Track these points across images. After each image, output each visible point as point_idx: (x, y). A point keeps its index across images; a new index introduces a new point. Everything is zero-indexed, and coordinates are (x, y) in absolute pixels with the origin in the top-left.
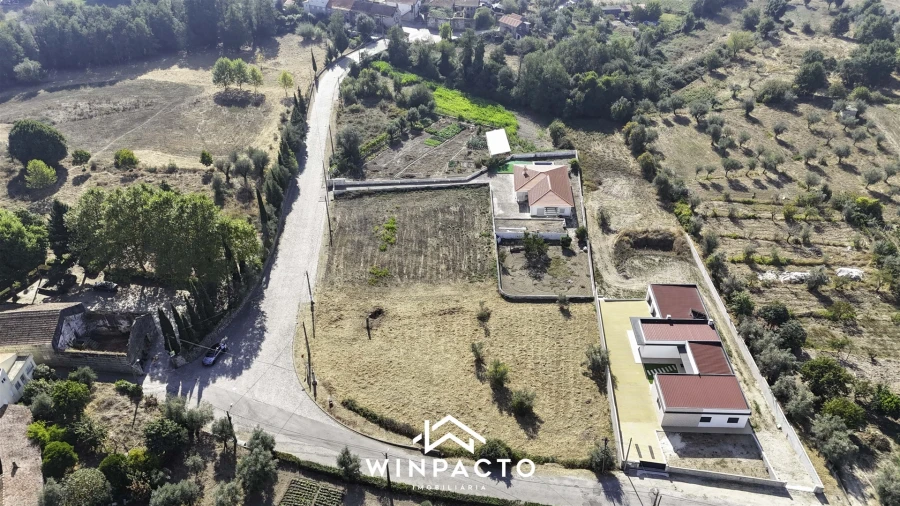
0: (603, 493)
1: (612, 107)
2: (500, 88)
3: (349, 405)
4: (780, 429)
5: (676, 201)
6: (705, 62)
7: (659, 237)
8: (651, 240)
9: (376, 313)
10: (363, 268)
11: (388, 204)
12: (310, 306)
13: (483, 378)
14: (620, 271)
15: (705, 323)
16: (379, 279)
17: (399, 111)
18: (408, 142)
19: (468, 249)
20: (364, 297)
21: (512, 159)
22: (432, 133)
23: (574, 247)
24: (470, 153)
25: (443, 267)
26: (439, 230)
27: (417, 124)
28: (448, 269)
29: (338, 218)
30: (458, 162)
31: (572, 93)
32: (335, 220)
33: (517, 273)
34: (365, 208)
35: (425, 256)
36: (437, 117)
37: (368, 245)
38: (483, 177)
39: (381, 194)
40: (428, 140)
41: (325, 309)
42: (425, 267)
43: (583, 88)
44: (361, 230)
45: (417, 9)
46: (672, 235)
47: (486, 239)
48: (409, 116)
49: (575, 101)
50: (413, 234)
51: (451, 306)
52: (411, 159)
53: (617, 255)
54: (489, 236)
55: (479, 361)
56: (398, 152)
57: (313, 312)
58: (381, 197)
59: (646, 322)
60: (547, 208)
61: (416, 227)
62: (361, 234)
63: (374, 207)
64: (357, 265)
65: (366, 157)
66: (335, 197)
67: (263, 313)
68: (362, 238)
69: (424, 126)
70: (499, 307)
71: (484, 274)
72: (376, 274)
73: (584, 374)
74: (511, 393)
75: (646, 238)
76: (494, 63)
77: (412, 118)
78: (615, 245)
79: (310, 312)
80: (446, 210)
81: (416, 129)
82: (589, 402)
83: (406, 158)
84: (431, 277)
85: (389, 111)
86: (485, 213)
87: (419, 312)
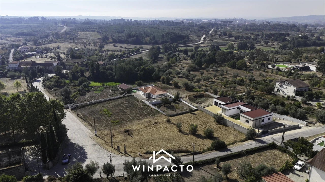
0: (260, 143)
1: (153, 75)
2: (110, 77)
3: (147, 153)
4: (279, 119)
5: (193, 89)
6: (167, 66)
7: (199, 94)
8: (197, 96)
9: (127, 131)
10: (107, 122)
11: (98, 106)
12: (95, 136)
13: (187, 134)
14: (197, 103)
15: (238, 102)
16: (117, 123)
17: (75, 87)
18: (87, 94)
19: (143, 110)
20: (116, 129)
21: (133, 90)
22: (94, 90)
23: (177, 102)
24: (115, 92)
25: (138, 115)
26: (126, 108)
27: (86, 89)
28: (141, 115)
29: (80, 114)
30: (113, 94)
31: (138, 73)
32: (79, 114)
33: (166, 110)
34: (89, 109)
35: (128, 114)
36: (92, 87)
37: (102, 117)
38: (128, 95)
39: (92, 105)
40: (95, 92)
41: (104, 135)
42: (131, 117)
43: (142, 71)
44: (94, 114)
45: (59, 64)
46: (202, 94)
47: (146, 106)
48: (83, 86)
49: (141, 75)
50: (117, 111)
51: (153, 122)
52: (93, 97)
53: (192, 100)
54: (146, 105)
55: (180, 131)
56: (86, 96)
57: (98, 137)
58: (93, 105)
59: (224, 105)
60: (160, 95)
61: (116, 109)
62: (95, 115)
63: (92, 108)
64: (103, 122)
65: (73, 100)
66: (72, 109)
67: (75, 143)
68: (97, 116)
69: (90, 89)
70: (171, 118)
71: (155, 113)
72: (114, 122)
73: (216, 124)
74: (201, 135)
75: (195, 96)
76: (104, 70)
77: (85, 86)
78: (189, 99)
79: (97, 137)
80: (123, 103)
81: (87, 90)
82: (226, 129)
83: (91, 97)
84: (137, 118)
85: (71, 88)
86: (138, 101)
87: (143, 127)
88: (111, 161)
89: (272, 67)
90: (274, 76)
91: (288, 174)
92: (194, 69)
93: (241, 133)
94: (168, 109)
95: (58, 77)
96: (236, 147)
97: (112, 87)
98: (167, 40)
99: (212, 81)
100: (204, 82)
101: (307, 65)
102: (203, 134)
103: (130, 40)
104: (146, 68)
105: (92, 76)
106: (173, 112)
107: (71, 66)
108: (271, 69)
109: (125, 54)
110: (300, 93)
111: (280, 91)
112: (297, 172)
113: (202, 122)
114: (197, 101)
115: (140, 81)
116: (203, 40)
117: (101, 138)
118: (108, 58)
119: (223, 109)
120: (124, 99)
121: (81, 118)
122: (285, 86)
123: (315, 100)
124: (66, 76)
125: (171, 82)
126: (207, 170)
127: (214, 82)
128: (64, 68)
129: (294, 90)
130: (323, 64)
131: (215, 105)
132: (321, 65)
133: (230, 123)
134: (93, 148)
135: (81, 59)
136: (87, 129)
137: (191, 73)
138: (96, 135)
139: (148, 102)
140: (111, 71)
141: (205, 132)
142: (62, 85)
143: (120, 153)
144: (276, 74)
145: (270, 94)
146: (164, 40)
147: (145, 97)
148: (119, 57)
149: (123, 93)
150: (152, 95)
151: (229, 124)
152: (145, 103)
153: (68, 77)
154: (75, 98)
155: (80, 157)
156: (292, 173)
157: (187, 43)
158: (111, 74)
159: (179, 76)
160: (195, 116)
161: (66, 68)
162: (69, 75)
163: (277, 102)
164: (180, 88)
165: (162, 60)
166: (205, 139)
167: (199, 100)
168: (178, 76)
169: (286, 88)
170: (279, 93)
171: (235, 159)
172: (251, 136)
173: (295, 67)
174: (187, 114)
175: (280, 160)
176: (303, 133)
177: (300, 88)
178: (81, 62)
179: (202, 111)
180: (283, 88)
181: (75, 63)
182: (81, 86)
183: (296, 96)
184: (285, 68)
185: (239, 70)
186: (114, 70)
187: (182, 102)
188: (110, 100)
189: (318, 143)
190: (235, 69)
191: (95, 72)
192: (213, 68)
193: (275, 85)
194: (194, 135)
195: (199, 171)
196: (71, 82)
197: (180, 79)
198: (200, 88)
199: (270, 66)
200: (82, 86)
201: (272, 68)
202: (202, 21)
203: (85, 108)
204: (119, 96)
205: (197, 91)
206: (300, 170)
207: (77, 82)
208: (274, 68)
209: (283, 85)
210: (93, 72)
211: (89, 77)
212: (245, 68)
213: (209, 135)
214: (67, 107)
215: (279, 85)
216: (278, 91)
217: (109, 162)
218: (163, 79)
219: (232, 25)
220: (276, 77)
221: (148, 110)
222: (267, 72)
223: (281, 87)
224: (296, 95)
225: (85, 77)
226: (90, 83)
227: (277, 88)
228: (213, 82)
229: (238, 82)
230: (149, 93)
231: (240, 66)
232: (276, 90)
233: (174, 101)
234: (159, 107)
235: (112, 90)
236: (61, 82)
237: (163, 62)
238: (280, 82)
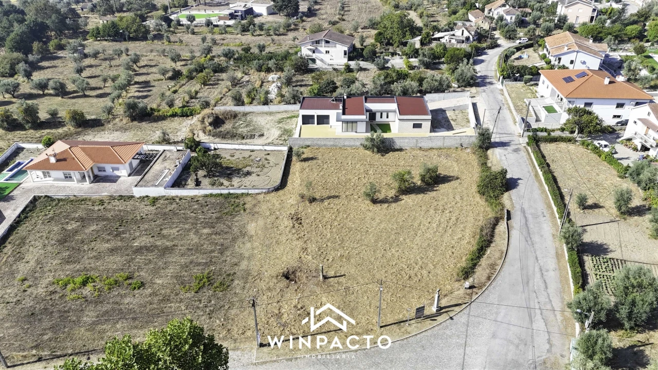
5: (152, 113)
47: (163, 201)
53: (228, 136)
55: (375, 201)
59: (344, 114)
71: (231, 202)
73: (383, 156)
78: (213, 136)
82: (413, 156)
93: (441, 149)
101: (247, 5)
102: (419, 182)
111: (314, 61)
119: (350, 124)
122: (323, 48)
129: (345, 51)
131: (303, 123)
133: (407, 140)
145: (307, 71)
147: (87, 183)
150: (109, 166)
151: (401, 144)
160: (320, 161)
169: (326, 53)
173: (235, 12)
180: (320, 52)
183: (350, 62)
184: (215, 18)
187: (216, 148)
193: (301, 52)
209: (319, 48)
215: (310, 50)
221: (195, 206)
223: (314, 52)
224: (350, 59)
230: (92, 167)
238: (311, 44)
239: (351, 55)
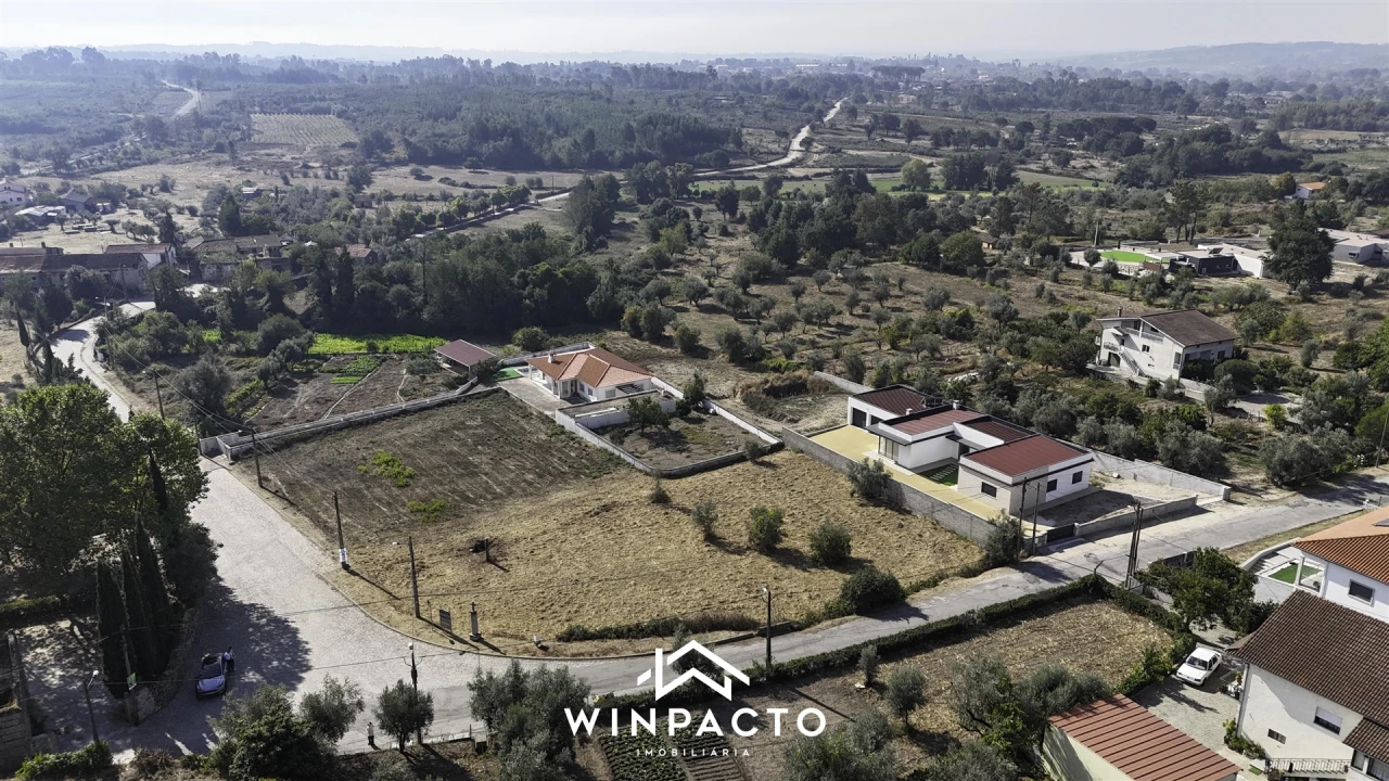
0: (1041, 580)
1: (588, 303)
2: (401, 314)
3: (570, 636)
4: (1119, 477)
5: (761, 359)
6: (651, 261)
7: (788, 382)
8: (779, 387)
9: (481, 546)
10: (392, 511)
11: (352, 443)
12: (344, 572)
13: (739, 551)
14: (780, 418)
15: (951, 408)
16: (436, 514)
17: (247, 360)
18: (302, 387)
19: (547, 452)
20: (434, 537)
21: (504, 366)
22: (333, 372)
23: (694, 414)
24: (424, 378)
25: (530, 477)
26: (476, 446)
27: (297, 368)
28: (540, 476)
29: (271, 476)
30: (415, 390)
31: (526, 293)
32: (267, 479)
33: (649, 453)
34: (312, 454)
35: (486, 474)
36: (323, 357)
37: (368, 488)
38: (481, 388)
39: (326, 435)
40: (335, 379)
41: (379, 568)
42: (500, 484)
43: (540, 283)
44: (334, 477)
45: (172, 259)
46: (800, 377)
47: (563, 437)
48: (283, 353)
49: (536, 302)
50: (436, 460)
51: (595, 505)
52: (327, 401)
53: (758, 407)
54: (563, 433)
55: (711, 538)
56: (294, 398)
57: (358, 575)
58: (329, 438)
59: (890, 423)
60: (620, 387)
61: (432, 453)
62: (339, 482)
63: (326, 451)
64: (375, 511)
65: (239, 415)
66: (235, 458)
67: (252, 605)
68: (346, 484)
69: (311, 367)
70: (669, 486)
71: (604, 466)
72: (425, 510)
73: (861, 505)
74: (797, 551)
75: (772, 387)
76: (374, 283)
77: (292, 355)
78: (744, 401)
79: (353, 577)
80: (462, 426)
81: (300, 373)
82: (901, 526)
83: (317, 401)
84: (524, 490)
85: (229, 363)
86: (528, 416)
87: (552, 525)
88: (414, 674)
89: (1087, 259)
90: (1095, 297)
91: (1156, 702)
92: (764, 275)
93: (965, 539)
94: (658, 445)
95: (169, 318)
96: (943, 599)
97: (413, 355)
98: (646, 149)
99: (839, 325)
100: (808, 327)
101: (1227, 250)
102: (805, 548)
103: (486, 148)
104: (559, 273)
105: (319, 309)
106: (677, 457)
107: (225, 268)
108: (1081, 267)
109: (463, 209)
110: (1200, 366)
111: (1118, 359)
112: (1189, 692)
113: (800, 499)
114: (779, 412)
115: (535, 329)
116: (799, 148)
117: (366, 577)
118: (390, 230)
119: (890, 443)
120: (466, 407)
121: (275, 493)
122: (1138, 340)
123: (1260, 395)
124: (206, 310)
125: (668, 331)
126: (824, 699)
127: (847, 326)
128: (196, 278)
129: (1178, 355)
130: (1292, 245)
131: (854, 424)
132: (1285, 251)
133: (919, 498)
134: (335, 625)
135: (268, 234)
136: (303, 540)
137: (754, 289)
138: (345, 567)
139: (573, 417)
140: (404, 288)
141: (816, 542)
142: (185, 349)
143: (453, 643)
144: (1102, 291)
145: (1081, 372)
146: (634, 152)
147: (558, 397)
148: (438, 223)
149: (462, 381)
150: (587, 386)
151: (911, 501)
152: (558, 423)
153: (213, 315)
154: (246, 408)
155: (275, 663)
156: (1170, 696)
157: (733, 162)
158: (404, 300)
159: (703, 306)
160: (770, 472)
161: (205, 277)
162: (220, 308)
163: (1109, 408)
164: (706, 358)
165: (629, 235)
166: (813, 570)
167: (787, 407)
168: (697, 306)
169: (1144, 350)
170: (1115, 370)
171: (939, 647)
172: (1006, 550)
173: (1180, 260)
174: (739, 467)
175: (1120, 644)
176: (1213, 532)
177: (1198, 346)
178: (270, 250)
179: (802, 452)
180: (1133, 346)
181: (242, 252)
182: (274, 355)
183: (1185, 381)
184: (1138, 264)
185: (952, 273)
186: (418, 283)
187: (715, 414)
188: (405, 412)
189: (1275, 571)
190: (935, 270)
191: (334, 290)
192: (842, 269)
193: (1100, 336)
194: (767, 555)
195: (794, 703)
196: (228, 338)
197: (707, 316)
198: (789, 356)
199: (1078, 258)
200: (278, 353)
201: (1086, 264)
202: (794, 68)
203: (294, 450)
204: (444, 395)
205: (780, 365)
206: (1205, 686)
207: (254, 339)
208: (1096, 265)
209: (1133, 337)
210: (323, 293)
211: (308, 313)
212: (975, 268)
213: (833, 552)
214: (211, 445)
215: (1116, 336)
216: (1113, 360)
217: (408, 681)
218: (634, 320)
219: (920, 83)
220: (1103, 302)
221: (573, 454)
222: (1068, 281)
223: (1122, 343)
224: (1184, 374)
225: (292, 315)
226: (311, 342)
227: (1107, 347)
228: (845, 330)
229: (949, 327)
230: (576, 381)
231: (957, 257)
232: (1104, 355)
233: (682, 410)
234: (618, 440)
235: (412, 372)
236: (183, 340)
237: (631, 244)
238: (1119, 324)
239: (1190, 366)
